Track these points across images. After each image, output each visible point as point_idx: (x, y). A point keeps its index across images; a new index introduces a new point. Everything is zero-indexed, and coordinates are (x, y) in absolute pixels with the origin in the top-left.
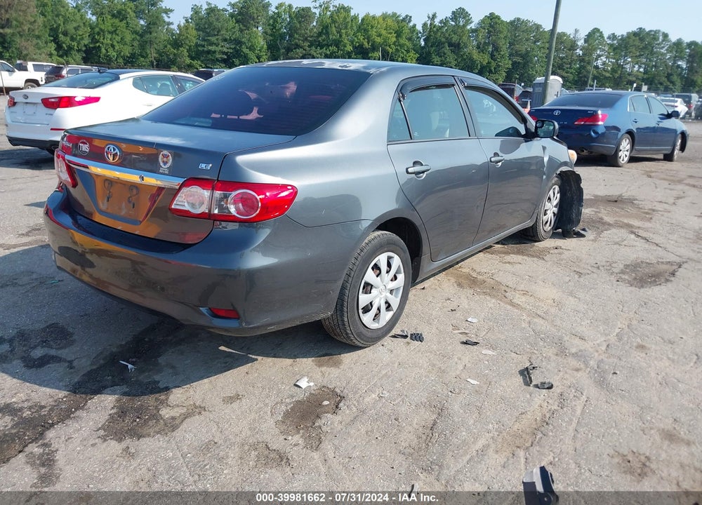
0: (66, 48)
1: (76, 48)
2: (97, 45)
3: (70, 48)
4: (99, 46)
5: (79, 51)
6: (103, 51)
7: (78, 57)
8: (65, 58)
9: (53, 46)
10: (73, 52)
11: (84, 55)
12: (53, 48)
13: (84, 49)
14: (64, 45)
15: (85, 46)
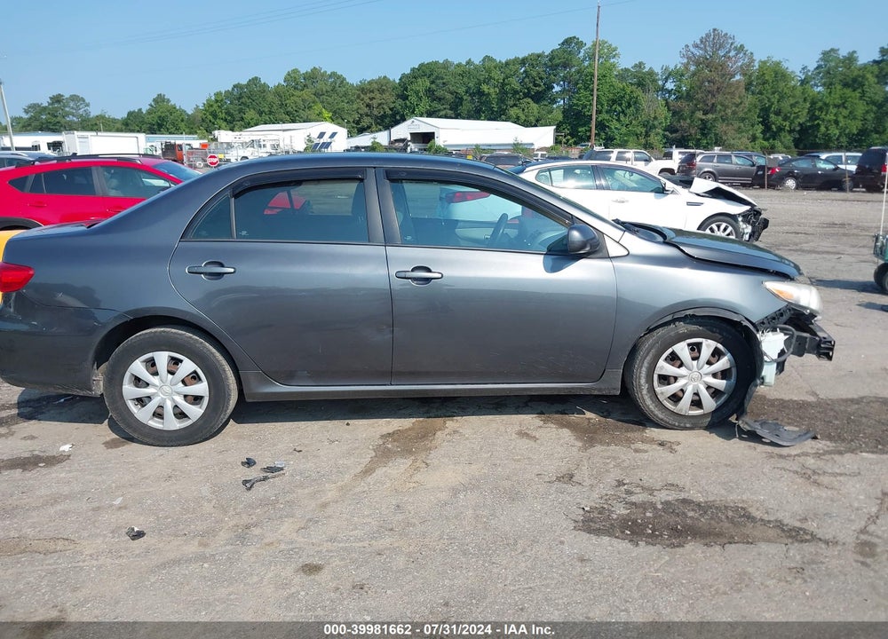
0: (775, 130)
1: (787, 128)
2: (816, 122)
3: (780, 129)
4: (818, 124)
5: (790, 132)
6: (823, 129)
7: (788, 139)
8: (771, 141)
9: (760, 128)
10: (783, 134)
11: (797, 136)
12: (759, 131)
13: (798, 128)
14: (773, 126)
15: (800, 124)
